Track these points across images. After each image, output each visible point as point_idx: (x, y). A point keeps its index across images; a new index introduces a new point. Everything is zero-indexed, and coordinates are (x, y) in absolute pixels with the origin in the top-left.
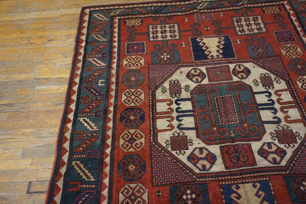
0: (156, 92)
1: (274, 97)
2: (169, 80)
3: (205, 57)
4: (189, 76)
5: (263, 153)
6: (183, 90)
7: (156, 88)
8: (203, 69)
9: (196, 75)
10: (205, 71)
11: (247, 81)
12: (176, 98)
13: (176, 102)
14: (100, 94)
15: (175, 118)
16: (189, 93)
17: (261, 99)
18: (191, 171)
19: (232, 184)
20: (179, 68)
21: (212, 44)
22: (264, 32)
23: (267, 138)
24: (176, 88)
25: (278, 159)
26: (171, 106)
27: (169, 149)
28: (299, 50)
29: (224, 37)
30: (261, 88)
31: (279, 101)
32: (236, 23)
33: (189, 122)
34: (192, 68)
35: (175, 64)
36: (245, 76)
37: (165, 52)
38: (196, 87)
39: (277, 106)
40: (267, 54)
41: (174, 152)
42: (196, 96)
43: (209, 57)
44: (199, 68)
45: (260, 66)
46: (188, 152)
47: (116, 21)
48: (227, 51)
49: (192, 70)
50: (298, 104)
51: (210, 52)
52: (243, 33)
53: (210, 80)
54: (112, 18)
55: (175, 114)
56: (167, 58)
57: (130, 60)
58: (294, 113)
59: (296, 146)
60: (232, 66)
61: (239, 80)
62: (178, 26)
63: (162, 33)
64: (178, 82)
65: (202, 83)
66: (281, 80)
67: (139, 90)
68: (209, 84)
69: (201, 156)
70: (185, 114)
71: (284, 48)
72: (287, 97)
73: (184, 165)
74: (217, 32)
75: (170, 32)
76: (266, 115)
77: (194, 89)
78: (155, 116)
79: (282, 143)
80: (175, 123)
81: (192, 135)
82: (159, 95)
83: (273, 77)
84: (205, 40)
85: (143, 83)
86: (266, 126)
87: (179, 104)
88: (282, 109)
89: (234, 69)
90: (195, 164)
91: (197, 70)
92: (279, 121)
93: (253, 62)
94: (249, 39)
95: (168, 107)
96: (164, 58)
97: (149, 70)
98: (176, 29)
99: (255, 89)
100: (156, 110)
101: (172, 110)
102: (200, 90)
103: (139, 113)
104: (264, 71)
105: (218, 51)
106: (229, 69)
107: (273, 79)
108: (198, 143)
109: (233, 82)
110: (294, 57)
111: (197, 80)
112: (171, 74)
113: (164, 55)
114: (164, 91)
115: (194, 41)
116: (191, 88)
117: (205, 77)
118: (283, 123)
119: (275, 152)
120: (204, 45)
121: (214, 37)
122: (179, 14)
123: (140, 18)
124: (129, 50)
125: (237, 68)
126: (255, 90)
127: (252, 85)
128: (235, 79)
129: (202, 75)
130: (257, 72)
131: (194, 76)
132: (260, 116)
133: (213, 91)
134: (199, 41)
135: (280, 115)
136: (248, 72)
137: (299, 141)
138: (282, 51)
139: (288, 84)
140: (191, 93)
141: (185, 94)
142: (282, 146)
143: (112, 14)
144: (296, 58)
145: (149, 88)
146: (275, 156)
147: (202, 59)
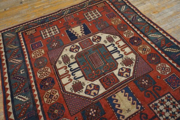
0: (56, 65)
1: (116, 46)
2: (61, 56)
3: (76, 38)
4: (71, 50)
5: (120, 74)
6: (70, 59)
7: (56, 63)
8: (77, 44)
9: (75, 49)
10: (78, 45)
11: (100, 43)
12: (68, 64)
13: (69, 66)
14: (24, 79)
15: (71, 75)
16: (74, 59)
17: (111, 49)
18: (89, 98)
19: (112, 96)
20: (64, 48)
21: (78, 30)
22: (101, 16)
23: (120, 66)
24: (66, 59)
25: (128, 74)
27: (74, 92)
28: (119, 20)
29: (82, 25)
30: (109, 44)
31: (119, 46)
32: (86, 16)
33: (79, 74)
34: (71, 46)
35: (61, 47)
36: (99, 40)
37: (54, 42)
38: (76, 55)
39: (119, 49)
40: (106, 26)
42: (78, 59)
43: (78, 37)
44: (75, 44)
45: (104, 33)
46: (84, 90)
47: (20, 34)
48: (86, 31)
50: (128, 45)
51: (78, 34)
52: (91, 20)
53: (82, 49)
54: (17, 33)
55: (70, 73)
56: (56, 45)
57: (36, 53)
58: (128, 50)
59: (134, 64)
60: (91, 38)
61: (97, 43)
62: (57, 26)
63: (49, 33)
64: (66, 55)
65: (79, 51)
66: (116, 36)
67: (46, 67)
68: (83, 51)
69: (91, 89)
70: (76, 70)
71: (113, 21)
72: (122, 43)
73: (84, 97)
74: (78, 23)
75: (53, 31)
76: (115, 55)
77: (76, 56)
78: (60, 78)
79: (127, 66)
80: (72, 77)
81: (82, 80)
82: (58, 66)
83: (112, 36)
84: (73, 29)
85: (47, 63)
86: (117, 60)
87: (71, 67)
88: (122, 50)
89: (93, 39)
90: (90, 94)
91: (74, 46)
92: (122, 56)
93: (101, 32)
94: (95, 22)
95: (65, 70)
96: (54, 45)
97: (48, 55)
98: (56, 28)
99: (106, 45)
100: (59, 75)
101: (68, 71)
102: (79, 55)
103: (51, 80)
104: (107, 35)
105: (82, 33)
106: (90, 39)
107: (113, 37)
108: (87, 83)
109: (95, 45)
110: (118, 24)
111: (76, 51)
112: (61, 53)
114: (60, 63)
115: (68, 31)
116: (74, 56)
117: (80, 48)
118: (124, 56)
119: (126, 71)
120: (73, 32)
121: (78, 26)
122: (55, 20)
123: (34, 28)
124: (33, 48)
125: (94, 38)
127: (104, 43)
128: (95, 43)
129: (78, 47)
130: (104, 36)
131: (74, 49)
132: (113, 57)
133: (86, 53)
134: (70, 30)
135: (122, 53)
136: (100, 38)
137: (134, 62)
138: (112, 23)
139: (120, 37)
141: (72, 60)
142: (128, 67)
143: (16, 31)
144: (119, 24)
145: (51, 64)
146: (126, 73)
147: (75, 39)
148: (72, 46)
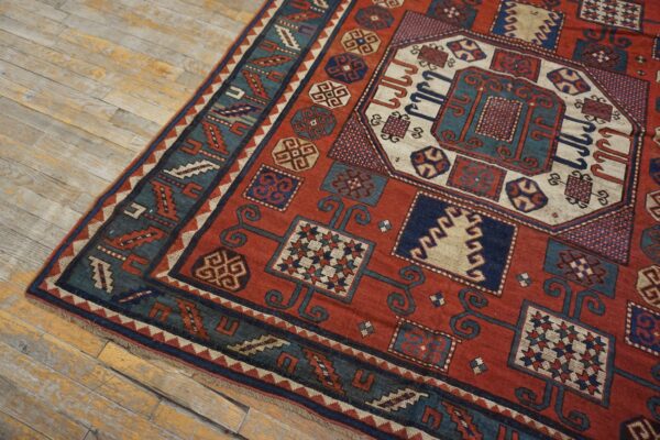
0: (619, 200)
1: (406, 101)
2: (587, 211)
3: (486, 224)
4: (540, 200)
5: (480, 55)
6: (564, 179)
7: (617, 206)
8: (504, 201)
9: (525, 195)
10: (504, 196)
11: (434, 143)
12: (583, 172)
13: (584, 165)
15: (594, 142)
16: (554, 170)
17: (429, 108)
18: (588, 74)
20: (557, 227)
22: (306, 219)
23: (461, 65)
24: (578, 189)
25: (463, 43)
26: (595, 162)
27: (614, 109)
29: (410, 257)
30: (415, 122)
31: (402, 95)
33: (569, 128)
34: (528, 215)
35: (561, 238)
36: (428, 153)
37: (579, 279)
38: (537, 174)
39: (412, 90)
40: (348, 171)
41: (608, 102)
42: (544, 160)
43: (479, 220)
44: (512, 208)
45: (385, 157)
46: (587, 95)
48: (428, 215)
49: (529, 211)
50: (377, 79)
51: (469, 231)
52: (357, 242)
53: (503, 174)
55: (593, 149)
56: (579, 263)
58: (395, 72)
59: (427, 44)
60: (442, 180)
61: (446, 151)
62: (512, 355)
64: (568, 199)
65: (520, 175)
66: (370, 118)
67: (656, 219)
68: (509, 168)
69: (568, 84)
70: (573, 141)
71: (303, 165)
72: (385, 94)
73: (595, 82)
74: (423, 274)
76: (440, 87)
77: (542, 172)
80: (596, 136)
81: (571, 111)
82: (616, 193)
83: (378, 129)
84: (463, 268)
85: (646, 229)
86: (451, 77)
87: (579, 160)
88: (408, 83)
89: (441, 172)
90: (581, 79)
91: (518, 205)
92: (427, 73)
93: (391, 168)
96: (586, 266)
97: (628, 251)
98: (523, 345)
99: (427, 125)
100: (627, 168)
101: (596, 156)
102: (533, 166)
104: (386, 143)
105: (450, 224)
106: (451, 177)
107: (382, 126)
108: (569, 99)
109: (458, 151)
110: (302, 142)
111: (527, 186)
112: (578, 220)
113: (584, 273)
114: (603, 194)
115: (492, 280)
116: (546, 176)
117: (508, 184)
118: (423, 69)
119: (461, 49)
120: (475, 254)
121: (432, 266)
125: (432, 173)
126: (430, 123)
127: (427, 133)
128: (452, 156)
129: (513, 190)
130: (399, 152)
131: (531, 196)
132: (451, 89)
134: (478, 273)
135: (418, 79)
136: (417, 158)
137: (420, 45)
138: (311, 162)
139: (365, 106)
140: (549, 168)
141: (564, 172)
142: (447, 50)
144: (303, 138)
145: (634, 213)
146: (465, 47)
147: (496, 222)
148: (527, 208)
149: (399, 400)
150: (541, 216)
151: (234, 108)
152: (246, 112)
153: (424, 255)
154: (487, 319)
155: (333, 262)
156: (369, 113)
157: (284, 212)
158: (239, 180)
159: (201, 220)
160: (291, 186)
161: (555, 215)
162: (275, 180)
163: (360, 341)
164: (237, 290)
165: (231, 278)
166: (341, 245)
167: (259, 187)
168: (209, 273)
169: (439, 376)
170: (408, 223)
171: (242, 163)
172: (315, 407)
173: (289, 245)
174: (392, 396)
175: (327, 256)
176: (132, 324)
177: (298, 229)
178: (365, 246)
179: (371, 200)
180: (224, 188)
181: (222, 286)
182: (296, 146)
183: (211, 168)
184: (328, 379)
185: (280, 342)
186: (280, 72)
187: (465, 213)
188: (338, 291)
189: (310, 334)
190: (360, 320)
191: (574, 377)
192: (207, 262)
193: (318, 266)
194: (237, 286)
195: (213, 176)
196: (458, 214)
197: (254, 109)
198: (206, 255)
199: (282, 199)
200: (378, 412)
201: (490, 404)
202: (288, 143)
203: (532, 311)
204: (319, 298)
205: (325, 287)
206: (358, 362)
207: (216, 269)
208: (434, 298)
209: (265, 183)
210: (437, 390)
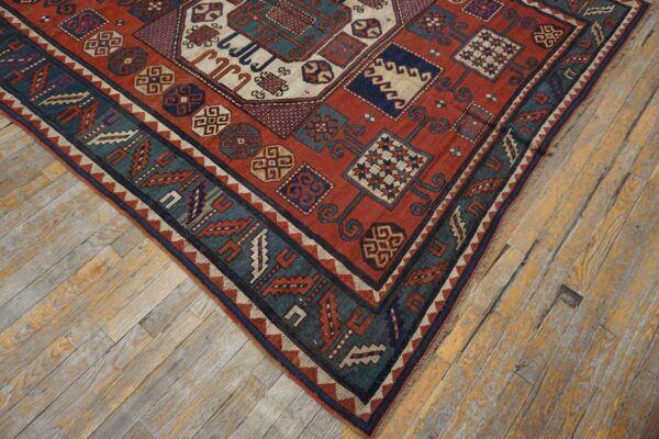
1: (246, 69)
3: (386, 56)
4: (374, 23)
9: (367, 28)
10: (364, 40)
11: (299, 65)
16: (351, 6)
17: (261, 56)
20: (399, 22)
21: (404, 85)
22: (348, 170)
23: (222, 21)
25: (197, 11)
28: (261, 175)
29: (401, 110)
30: (273, 68)
31: (237, 69)
32: (412, 153)
34: (384, 33)
36: (308, 71)
37: (441, 26)
38: (350, 16)
39: (235, 61)
40: (306, 129)
42: (340, 8)
44: (376, 39)
45: (301, 100)
47: (573, 22)
48: (367, 89)
49: (381, 32)
50: (209, 81)
52: (379, 140)
56: (429, 22)
58: (207, 66)
59: (185, 34)
60: (338, 71)
61: (310, 59)
64: (378, 8)
65: (349, 26)
66: (254, 98)
68: (340, 29)
71: (288, 160)
72: (230, 80)
74: (416, 109)
76: (240, 42)
77: (350, 13)
79: (202, 27)
83: (269, 96)
86: (232, 32)
88: (226, 61)
89: (330, 69)
91: (374, 36)
92: (220, 45)
93: (314, 99)
94: (358, 138)
96: (432, 19)
99: (278, 63)
102: (343, 17)
104: (286, 95)
105: (380, 78)
107: (265, 92)
109: (314, 52)
110: (261, 155)
111: (360, 25)
113: (437, 22)
115: (431, 70)
116: (354, 12)
117: (354, 35)
118: (214, 47)
119: (204, 15)
120: (408, 71)
121: (413, 100)
125: (328, 74)
126: (277, 61)
127: (287, 66)
128: (316, 57)
129: (361, 33)
130: (296, 88)
131: (369, 26)
132: (246, 36)
134: (424, 75)
135: (224, 53)
136: (309, 80)
137: (184, 39)
138: (287, 153)
139: (239, 99)
140: (348, 8)
142: (200, 24)
144: (256, 153)
146: (203, 11)
147: (385, 52)
148: (378, 32)
149: (511, 147)
150: (387, 27)
151: (192, 205)
152: (202, 195)
153: (402, 102)
154: (459, 82)
155: (394, 160)
156: (248, 97)
157: (335, 185)
158: (286, 214)
159: (323, 255)
160: (307, 174)
161: (388, 20)
162: (297, 185)
163: (465, 158)
164: (405, 236)
165: (392, 239)
166: (380, 151)
167: (301, 199)
168: (383, 256)
169: (498, 119)
170: (372, 102)
171: (267, 208)
172: (511, 199)
173: (370, 189)
174: (507, 150)
175: (388, 163)
176: (423, 329)
177: (356, 178)
178: (385, 136)
179: (342, 121)
180: (292, 230)
181: (399, 247)
182: (264, 160)
183: (264, 237)
184: (491, 185)
185: (457, 212)
186: (162, 153)
187: (373, 65)
188: (421, 162)
189: (454, 190)
190: (447, 154)
191: (505, 54)
192: (372, 256)
193: (395, 172)
194: (401, 235)
195: (274, 237)
196: (372, 71)
197: (201, 187)
198: (364, 256)
199: (320, 184)
200: (518, 161)
201: (518, 100)
202: (257, 166)
203: (458, 57)
204: (424, 177)
205: (416, 170)
206: (480, 165)
207: (380, 249)
208: (439, 106)
209: (299, 194)
210: (508, 122)
